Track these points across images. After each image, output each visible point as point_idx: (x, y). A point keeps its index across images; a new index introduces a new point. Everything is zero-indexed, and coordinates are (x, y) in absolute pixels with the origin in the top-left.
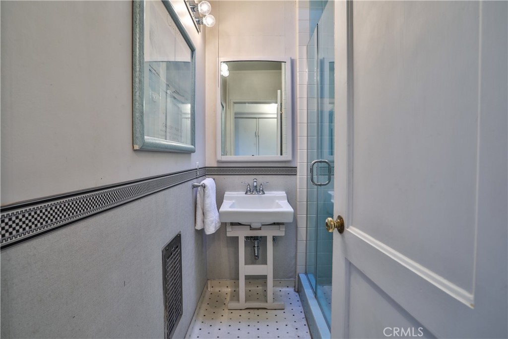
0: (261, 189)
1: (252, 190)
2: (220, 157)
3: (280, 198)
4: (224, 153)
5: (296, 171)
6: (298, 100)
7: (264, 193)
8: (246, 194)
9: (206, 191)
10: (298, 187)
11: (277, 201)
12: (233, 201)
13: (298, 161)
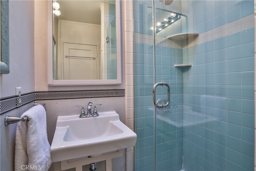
0: (95, 111)
1: (86, 113)
2: (52, 81)
3: (114, 118)
4: (56, 77)
5: (124, 93)
6: (126, 33)
7: (98, 115)
8: (80, 117)
9: (31, 126)
10: (126, 106)
11: (111, 122)
12: (67, 127)
13: (126, 84)
